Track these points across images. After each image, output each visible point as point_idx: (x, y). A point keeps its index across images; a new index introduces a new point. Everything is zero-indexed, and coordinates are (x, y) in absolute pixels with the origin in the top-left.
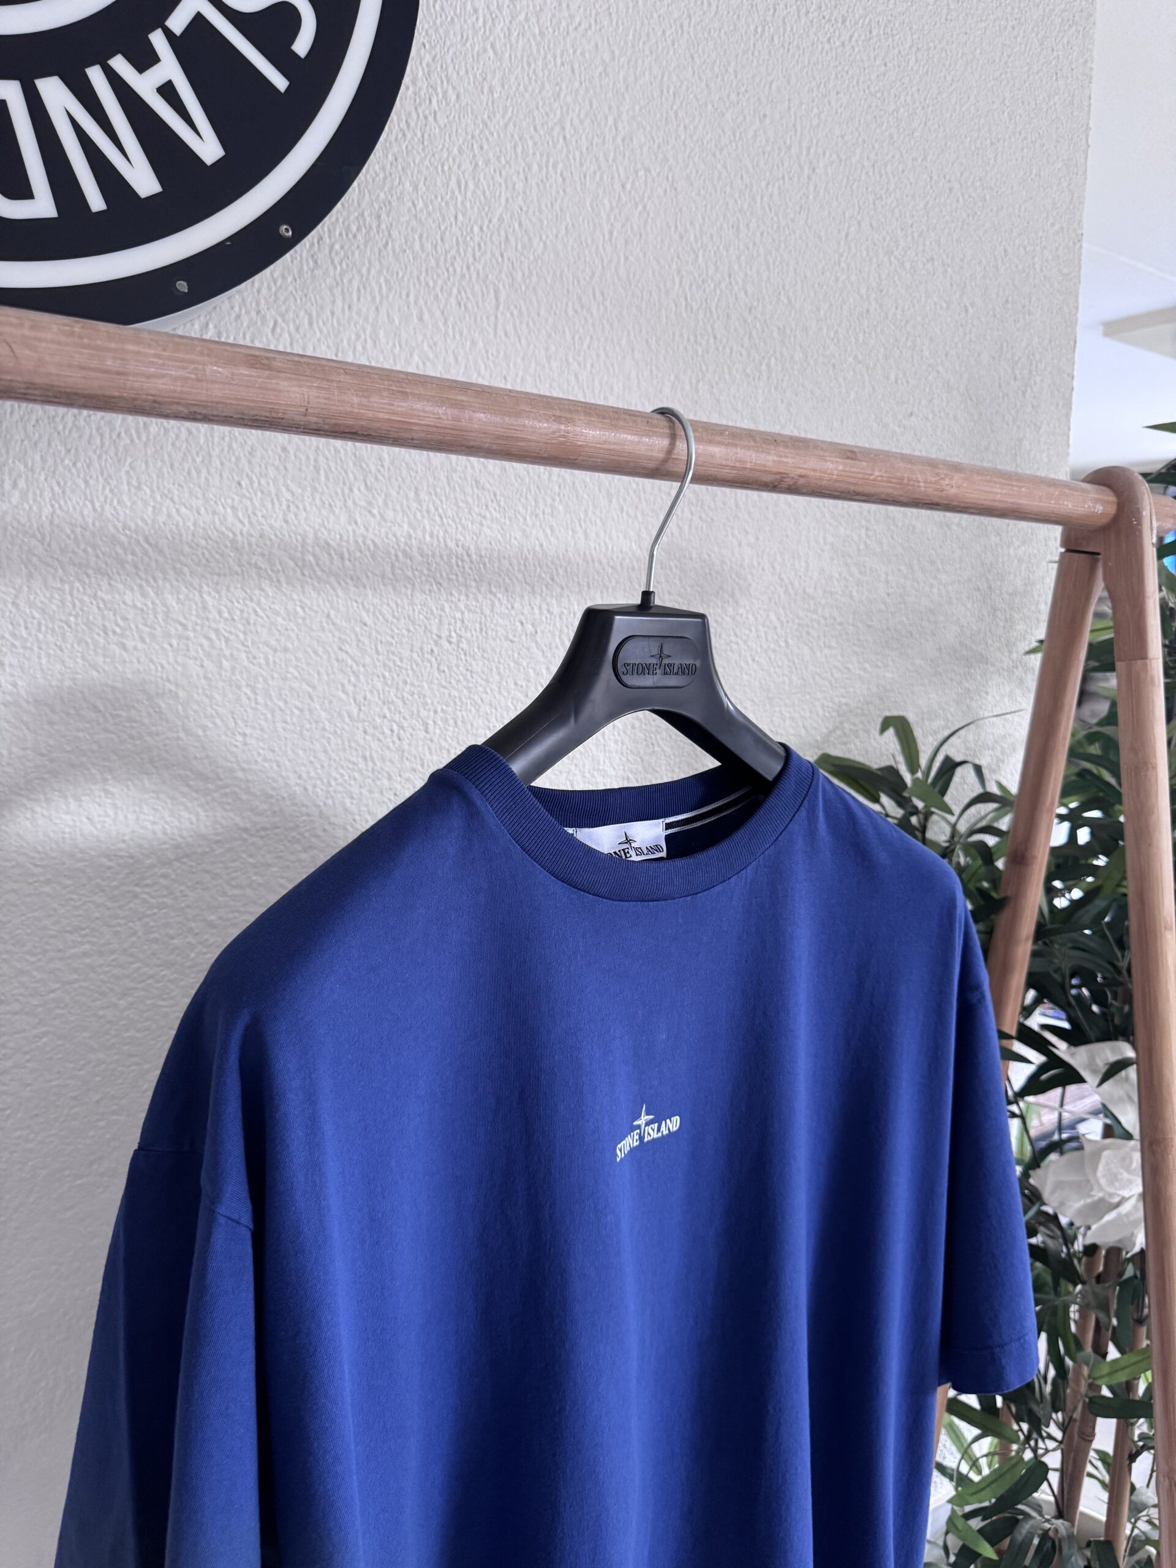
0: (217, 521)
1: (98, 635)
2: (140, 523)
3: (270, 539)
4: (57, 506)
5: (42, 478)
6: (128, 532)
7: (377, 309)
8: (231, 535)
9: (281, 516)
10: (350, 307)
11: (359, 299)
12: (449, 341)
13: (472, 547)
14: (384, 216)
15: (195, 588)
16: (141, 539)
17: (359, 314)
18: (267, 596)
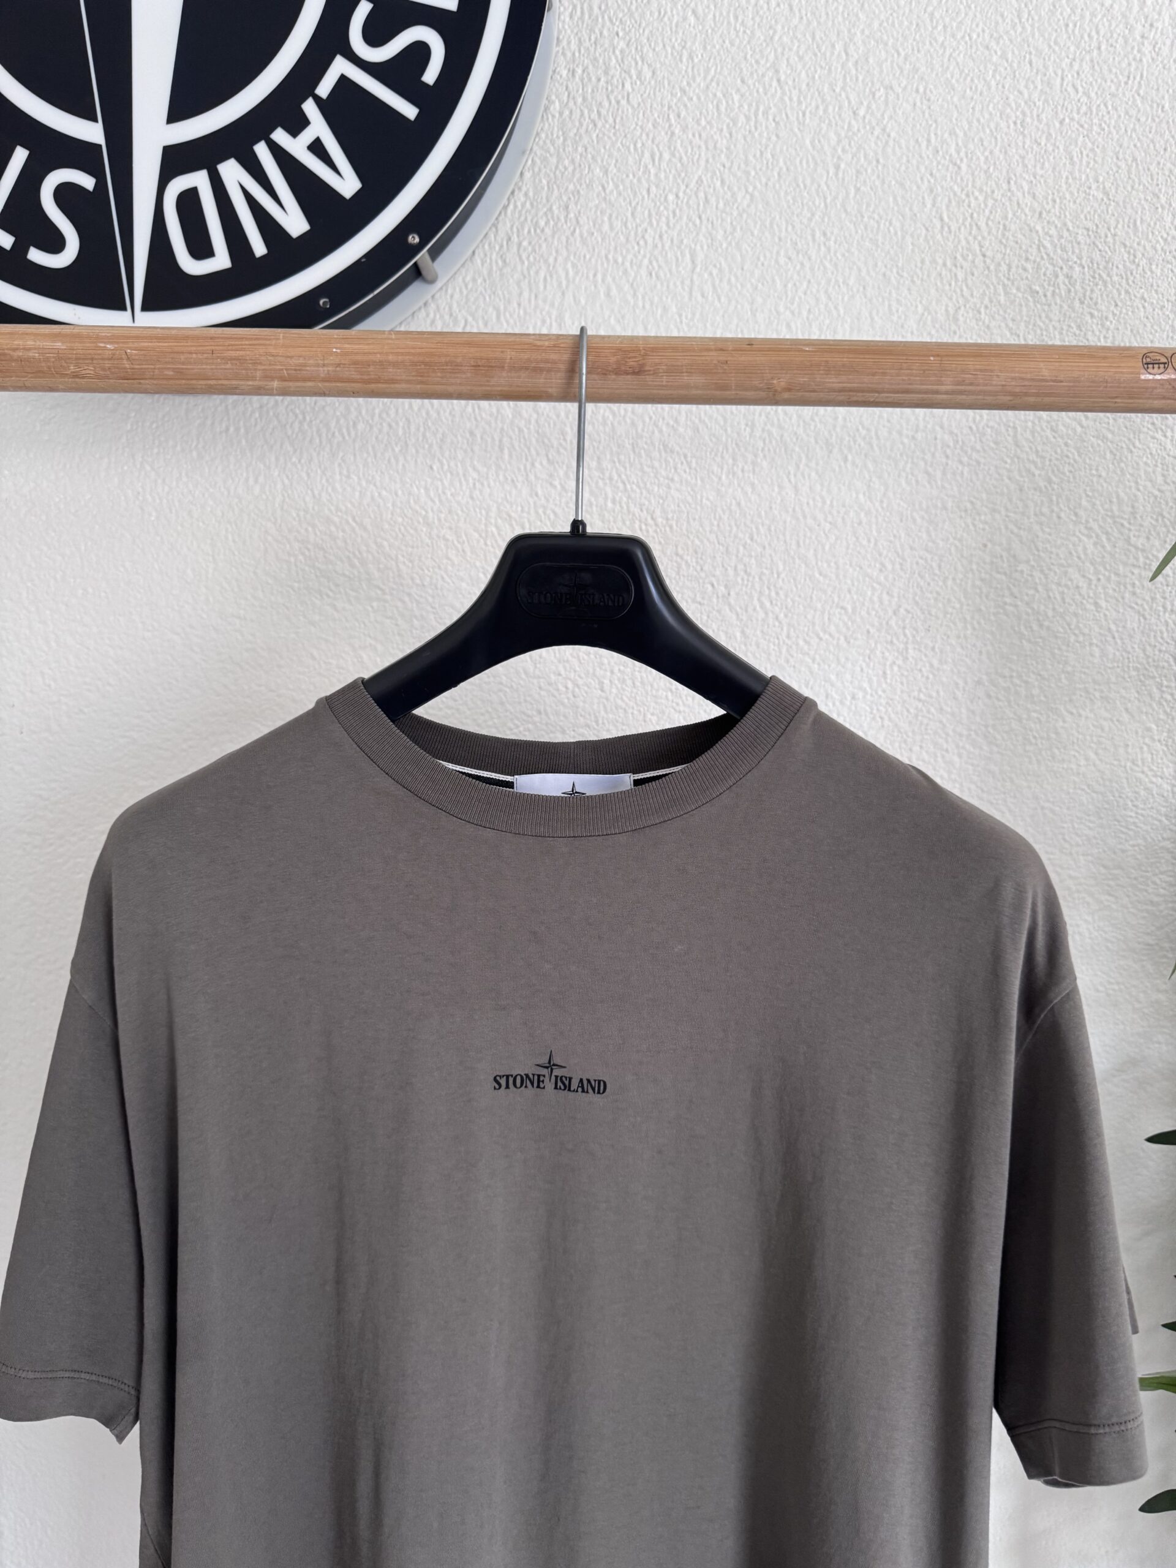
0: (412, 501)
1: (316, 598)
2: (349, 505)
3: (457, 515)
4: (286, 495)
5: (276, 473)
6: (339, 514)
7: (563, 294)
8: (424, 513)
9: (468, 493)
10: (536, 296)
11: (545, 287)
12: (637, 311)
13: (658, 513)
14: (572, 206)
15: (392, 559)
16: (350, 521)
17: (545, 301)
18: (453, 565)
